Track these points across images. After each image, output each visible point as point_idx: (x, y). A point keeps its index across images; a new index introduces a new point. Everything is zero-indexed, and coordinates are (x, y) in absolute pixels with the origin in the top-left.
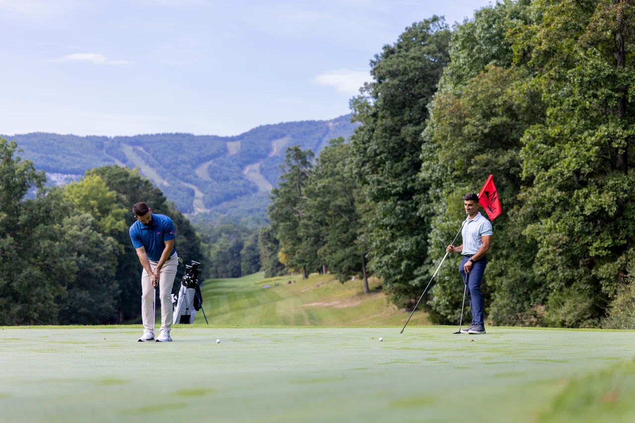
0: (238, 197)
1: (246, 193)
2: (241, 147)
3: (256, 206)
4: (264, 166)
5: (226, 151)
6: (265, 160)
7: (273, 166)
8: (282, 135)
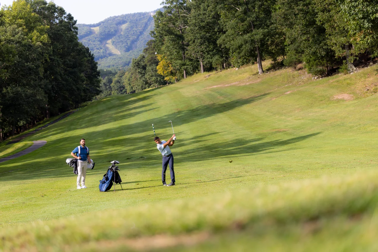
0: (100, 59)
1: (105, 56)
2: (100, 30)
3: (111, 63)
4: (114, 40)
5: (91, 33)
6: (114, 37)
7: (119, 40)
8: (124, 22)
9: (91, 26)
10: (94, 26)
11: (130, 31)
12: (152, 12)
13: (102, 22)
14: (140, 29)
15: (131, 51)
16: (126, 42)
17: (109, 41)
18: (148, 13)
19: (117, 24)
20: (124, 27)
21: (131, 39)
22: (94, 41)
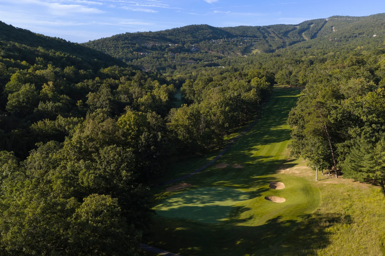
4: (306, 33)
5: (295, 29)
6: (306, 31)
7: (308, 33)
8: (312, 23)
9: (295, 25)
10: (297, 25)
11: (314, 28)
12: (327, 18)
13: (301, 24)
14: (320, 27)
15: (313, 39)
16: (311, 34)
17: (303, 33)
18: (325, 19)
19: (308, 25)
20: (312, 26)
21: (314, 32)
22: (296, 33)
